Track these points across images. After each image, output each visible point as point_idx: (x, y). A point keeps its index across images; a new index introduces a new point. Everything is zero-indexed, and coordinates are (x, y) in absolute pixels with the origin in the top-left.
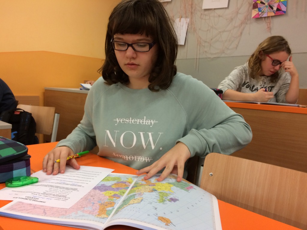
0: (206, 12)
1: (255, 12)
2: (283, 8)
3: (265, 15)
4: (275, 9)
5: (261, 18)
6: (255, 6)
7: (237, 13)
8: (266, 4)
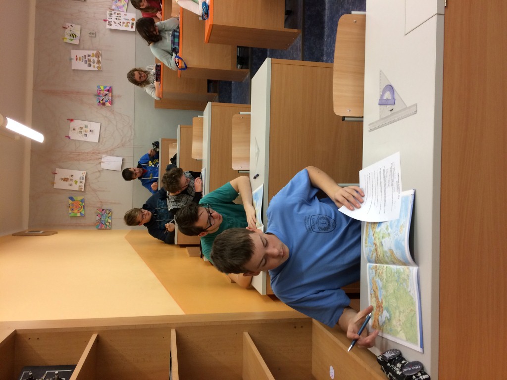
0: (101, 140)
1: (108, 104)
2: (108, 88)
3: (111, 98)
4: (107, 92)
5: (112, 100)
6: (104, 104)
7: (106, 117)
8: (104, 97)
